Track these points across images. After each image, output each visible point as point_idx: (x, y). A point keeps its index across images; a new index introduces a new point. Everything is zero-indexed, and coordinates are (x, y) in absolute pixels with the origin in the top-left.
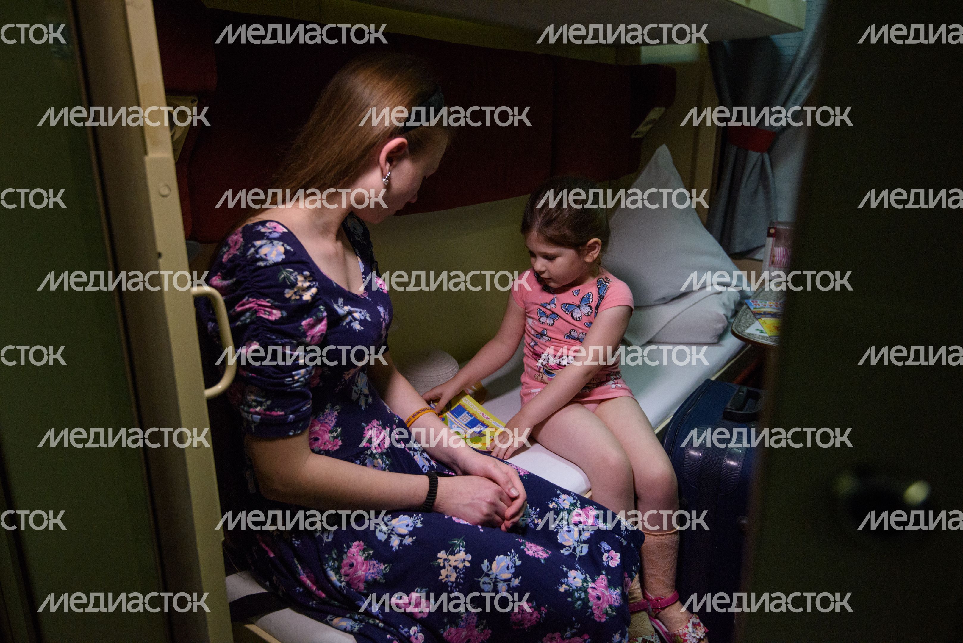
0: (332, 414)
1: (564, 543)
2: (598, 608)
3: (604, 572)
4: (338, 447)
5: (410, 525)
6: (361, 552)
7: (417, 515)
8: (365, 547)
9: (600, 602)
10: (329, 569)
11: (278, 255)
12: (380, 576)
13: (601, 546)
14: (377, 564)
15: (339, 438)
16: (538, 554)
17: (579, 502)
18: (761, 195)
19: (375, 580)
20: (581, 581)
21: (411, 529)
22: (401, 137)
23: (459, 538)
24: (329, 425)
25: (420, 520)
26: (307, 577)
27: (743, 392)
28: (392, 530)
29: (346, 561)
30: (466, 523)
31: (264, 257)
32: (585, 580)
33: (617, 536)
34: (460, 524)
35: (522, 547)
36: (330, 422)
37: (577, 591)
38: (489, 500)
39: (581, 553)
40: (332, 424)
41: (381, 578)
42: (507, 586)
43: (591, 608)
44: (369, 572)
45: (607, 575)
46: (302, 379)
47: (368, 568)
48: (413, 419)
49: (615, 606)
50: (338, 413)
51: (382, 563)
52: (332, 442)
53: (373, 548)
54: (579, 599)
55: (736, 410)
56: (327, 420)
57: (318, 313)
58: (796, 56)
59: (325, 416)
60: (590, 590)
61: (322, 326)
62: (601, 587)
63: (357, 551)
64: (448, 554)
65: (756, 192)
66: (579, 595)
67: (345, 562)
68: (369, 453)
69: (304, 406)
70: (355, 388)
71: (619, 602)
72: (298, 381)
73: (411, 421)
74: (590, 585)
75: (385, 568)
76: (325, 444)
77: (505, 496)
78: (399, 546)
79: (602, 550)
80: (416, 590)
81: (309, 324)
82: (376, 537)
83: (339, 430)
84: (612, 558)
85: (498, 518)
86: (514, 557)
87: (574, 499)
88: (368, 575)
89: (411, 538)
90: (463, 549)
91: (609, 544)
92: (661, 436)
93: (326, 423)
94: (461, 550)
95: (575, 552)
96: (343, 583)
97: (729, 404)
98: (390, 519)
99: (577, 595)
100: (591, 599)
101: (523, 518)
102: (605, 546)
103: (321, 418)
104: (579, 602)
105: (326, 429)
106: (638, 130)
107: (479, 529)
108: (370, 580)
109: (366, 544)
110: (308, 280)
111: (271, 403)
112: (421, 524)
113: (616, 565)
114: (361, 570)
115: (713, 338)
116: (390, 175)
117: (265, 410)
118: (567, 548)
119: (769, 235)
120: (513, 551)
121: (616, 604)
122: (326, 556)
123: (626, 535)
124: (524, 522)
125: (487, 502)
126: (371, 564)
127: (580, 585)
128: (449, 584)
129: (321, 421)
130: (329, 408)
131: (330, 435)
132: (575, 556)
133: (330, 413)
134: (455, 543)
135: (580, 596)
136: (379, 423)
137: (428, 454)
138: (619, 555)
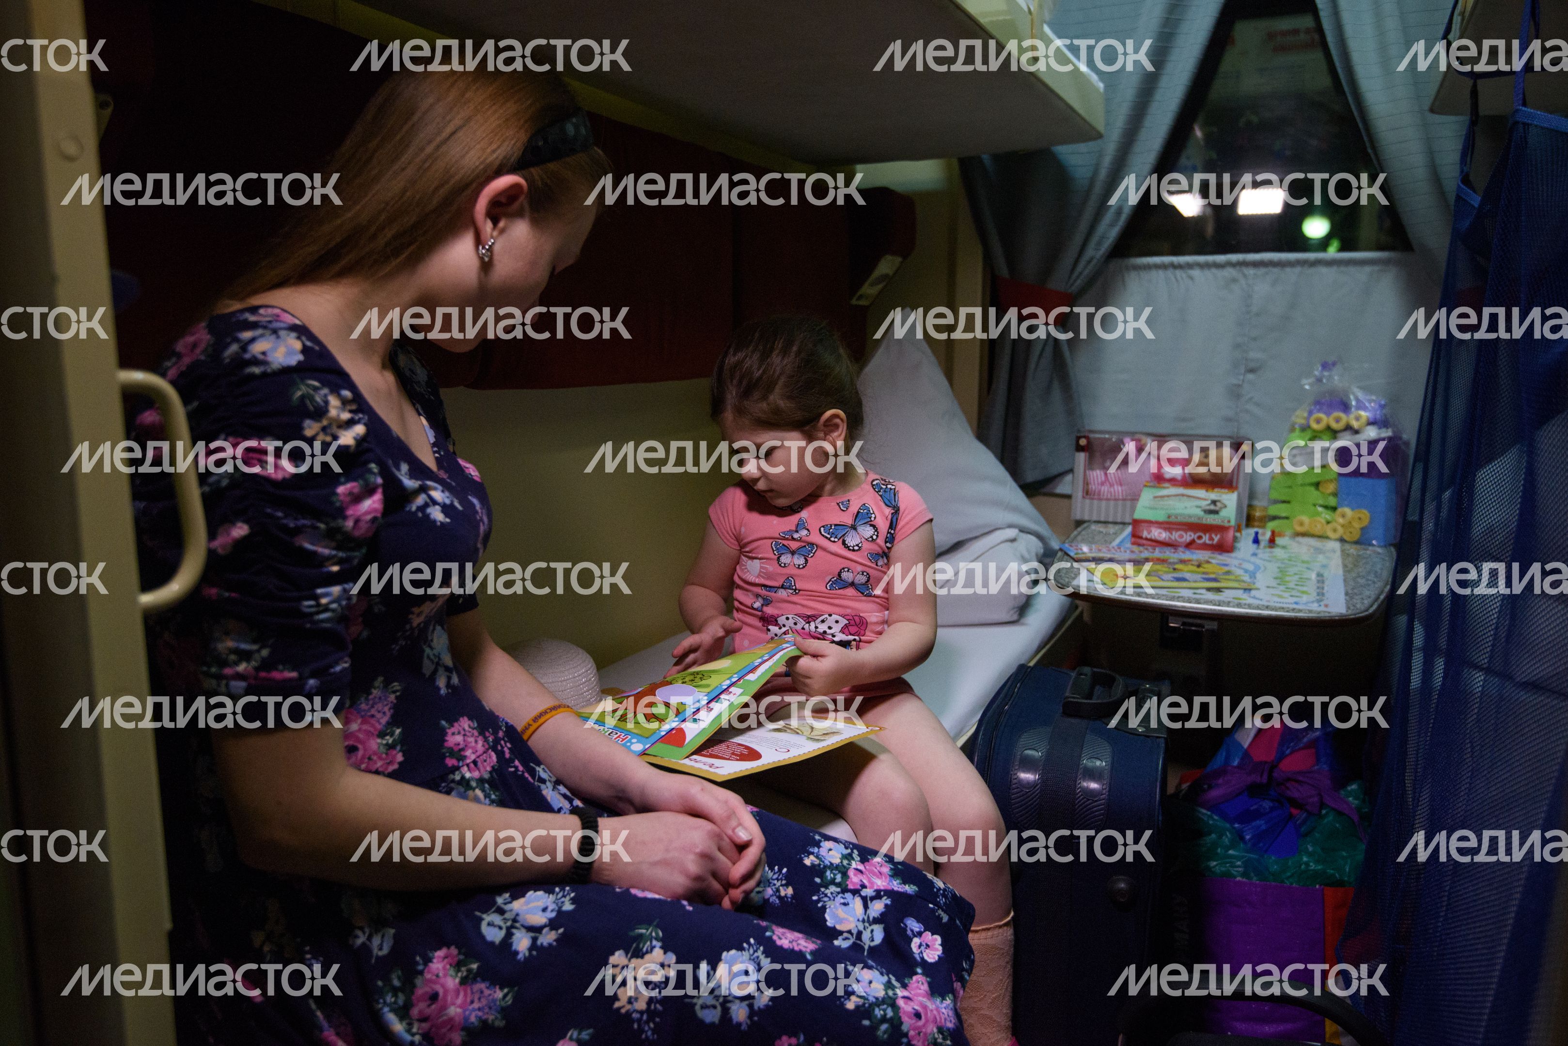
0: (386, 699)
1: (838, 927)
2: (919, 1033)
3: (919, 970)
4: (396, 766)
5: (550, 908)
6: (452, 969)
7: (563, 889)
8: (462, 957)
9: (921, 1023)
10: (386, 1009)
11: (290, 352)
12: (493, 1012)
13: (906, 926)
14: (488, 988)
15: (398, 748)
16: (798, 945)
17: (855, 851)
18: (1057, 394)
19: (484, 1022)
20: (882, 987)
21: (553, 915)
22: (518, 174)
23: (650, 925)
24: (378, 721)
25: (568, 898)
26: (338, 1034)
27: (1086, 675)
28: (515, 920)
29: (421, 989)
30: (657, 896)
31: (261, 357)
32: (889, 985)
33: (931, 906)
34: (645, 899)
35: (768, 934)
36: (379, 715)
37: (878, 1006)
38: (698, 850)
39: (873, 940)
40: (384, 720)
41: (496, 1018)
42: (747, 1009)
43: (906, 1035)
44: (471, 1007)
45: (925, 974)
46: (334, 606)
47: (469, 1000)
48: (535, 725)
49: (949, 1029)
50: (397, 698)
51: (498, 987)
52: (384, 756)
53: (477, 957)
54: (884, 1019)
55: (1083, 698)
56: (373, 712)
57: (368, 476)
58: (1092, 180)
59: (371, 702)
60: (901, 1003)
61: (374, 502)
62: (919, 995)
63: (444, 968)
64: (629, 955)
65: (1048, 389)
66: (882, 1012)
67: (420, 991)
68: (457, 777)
69: (337, 663)
70: (428, 651)
71: (953, 1021)
72: (326, 609)
73: (532, 729)
74: (900, 992)
75: (505, 996)
76: (370, 759)
77: (726, 843)
78: (530, 949)
79: (909, 932)
80: (569, 1034)
81: (351, 493)
82: (483, 937)
83: (398, 731)
84: (928, 946)
85: (716, 886)
86: (755, 951)
87: (846, 848)
88: (470, 1014)
89: (553, 932)
90: (659, 944)
91: (918, 921)
92: (968, 750)
93: (373, 716)
94: (654, 947)
95: (860, 940)
96: (417, 1038)
97: (1068, 690)
98: (509, 900)
99: (878, 1013)
100: (905, 1019)
101: (758, 889)
102: (913, 925)
103: (363, 706)
104: (884, 1027)
105: (372, 729)
106: (859, 293)
107: (684, 906)
108: (473, 1023)
109: (463, 950)
110: (349, 407)
111: (271, 654)
112: (572, 904)
113: (937, 958)
114: (454, 1004)
115: (1012, 612)
116: (493, 244)
117: (257, 669)
118: (845, 935)
119: (1080, 448)
120: (752, 941)
121: (950, 1025)
122: (380, 983)
123: (945, 903)
124: (760, 895)
125: (696, 854)
126: (474, 990)
127: (881, 994)
128: (635, 1016)
129: (363, 713)
130: (378, 687)
131: (379, 741)
132: (863, 948)
133: (380, 698)
134: (641, 935)
135: (885, 1015)
136: (472, 725)
137: (566, 786)
138: (938, 939)
